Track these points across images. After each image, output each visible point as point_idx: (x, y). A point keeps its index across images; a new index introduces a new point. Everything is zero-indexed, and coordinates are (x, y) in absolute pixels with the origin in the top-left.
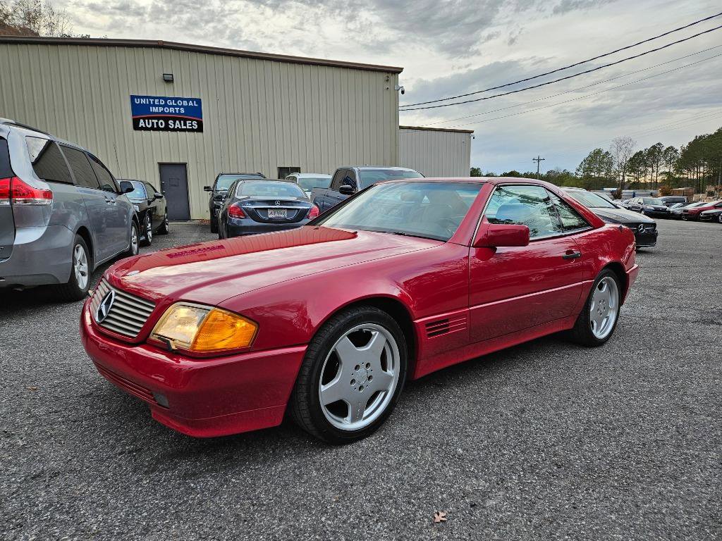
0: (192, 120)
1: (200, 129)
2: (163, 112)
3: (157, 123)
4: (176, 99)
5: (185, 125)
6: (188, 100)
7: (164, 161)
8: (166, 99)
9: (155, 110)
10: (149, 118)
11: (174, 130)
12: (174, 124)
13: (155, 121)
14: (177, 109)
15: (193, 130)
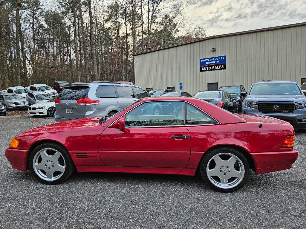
0: (222, 65)
1: (225, 68)
2: (211, 63)
3: (208, 68)
4: (216, 58)
5: (219, 67)
6: (220, 57)
7: (210, 82)
8: (212, 58)
9: (208, 63)
10: (205, 67)
11: (214, 70)
12: (215, 67)
13: (208, 67)
14: (216, 61)
15: (221, 69)
